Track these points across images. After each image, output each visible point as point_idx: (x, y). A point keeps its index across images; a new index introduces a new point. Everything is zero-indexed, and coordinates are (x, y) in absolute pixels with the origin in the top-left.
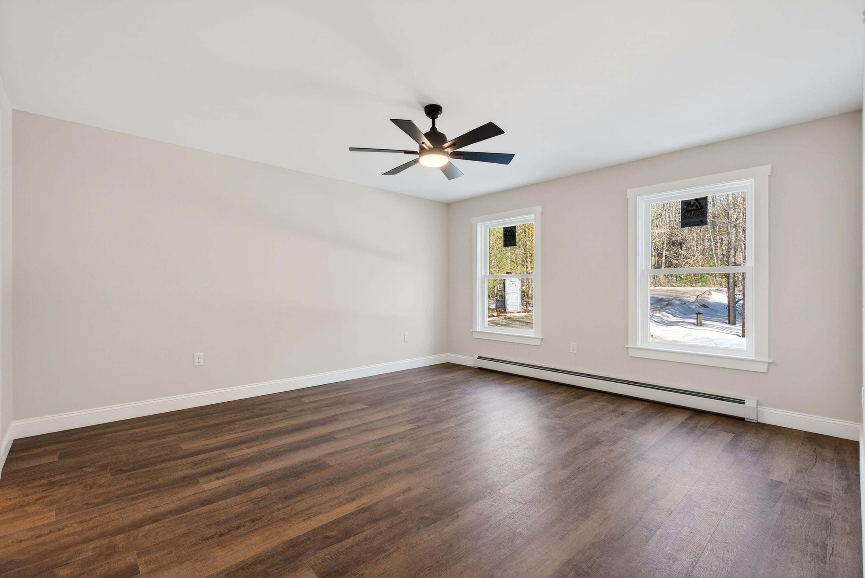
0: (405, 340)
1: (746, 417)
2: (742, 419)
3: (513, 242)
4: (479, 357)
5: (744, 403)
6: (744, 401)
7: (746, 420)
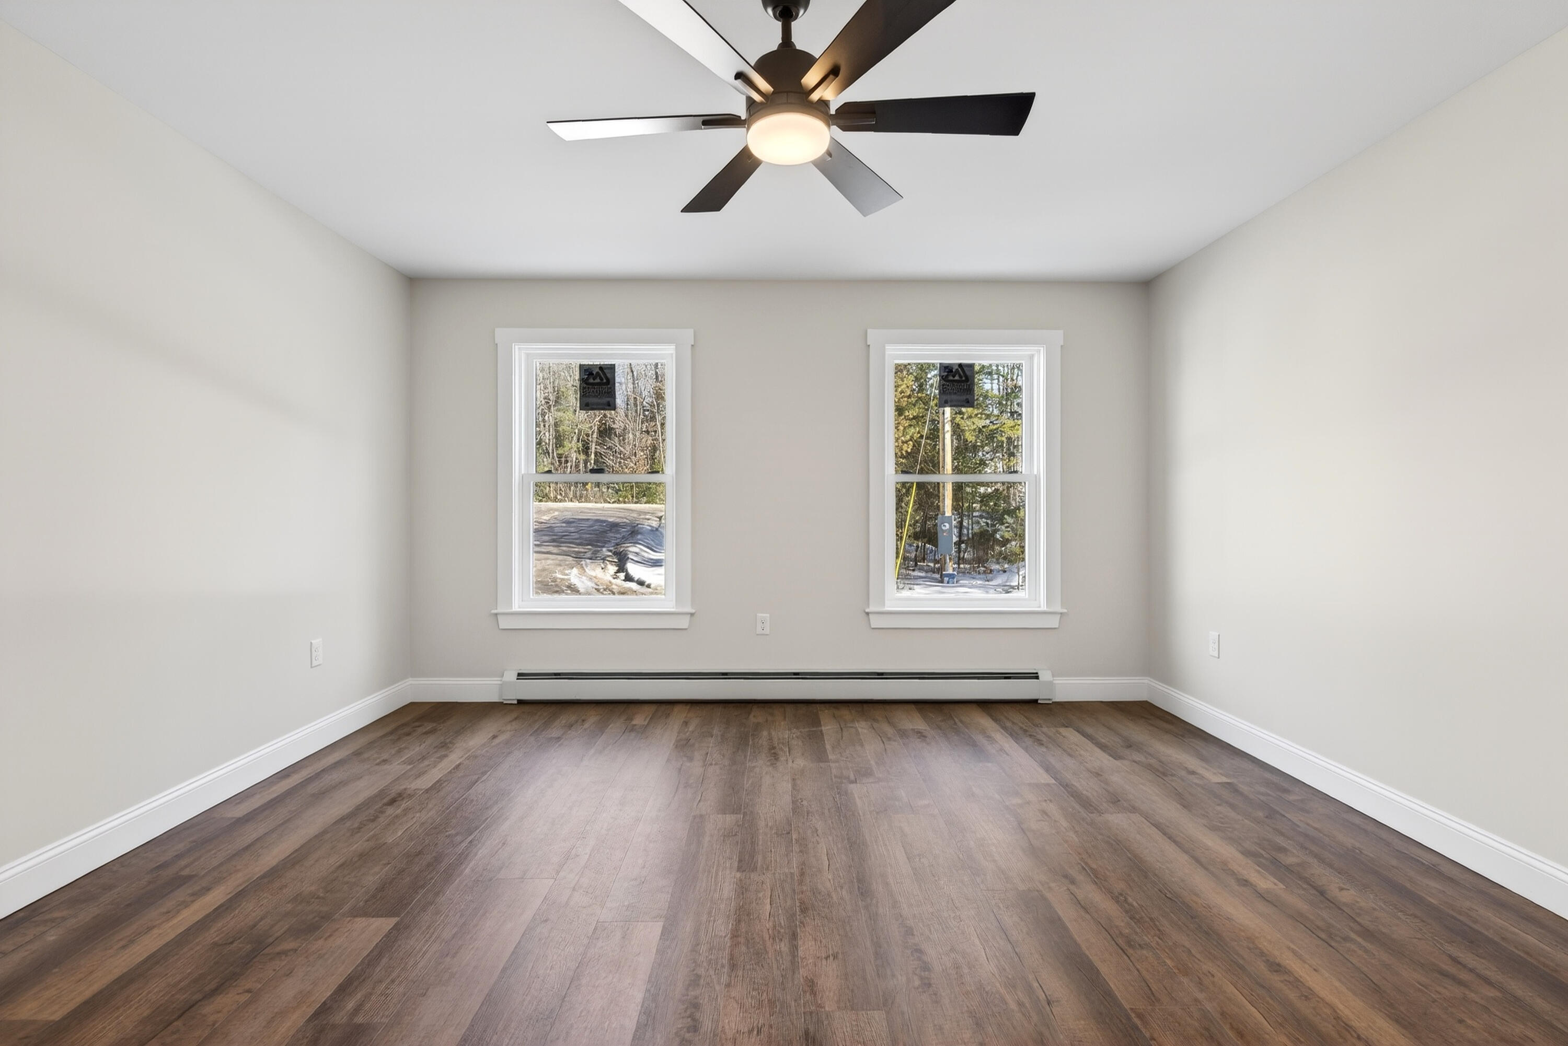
0: (315, 663)
1: (1041, 698)
2: (1035, 702)
3: (605, 400)
4: (519, 675)
5: (1037, 678)
6: (1037, 673)
7: (1039, 702)
